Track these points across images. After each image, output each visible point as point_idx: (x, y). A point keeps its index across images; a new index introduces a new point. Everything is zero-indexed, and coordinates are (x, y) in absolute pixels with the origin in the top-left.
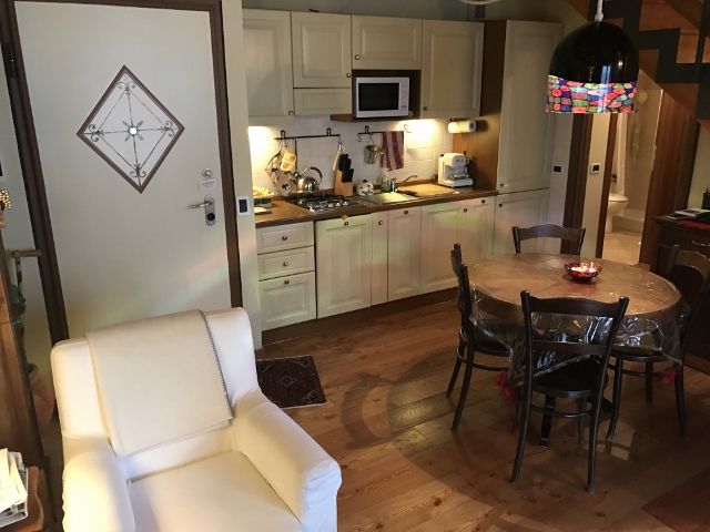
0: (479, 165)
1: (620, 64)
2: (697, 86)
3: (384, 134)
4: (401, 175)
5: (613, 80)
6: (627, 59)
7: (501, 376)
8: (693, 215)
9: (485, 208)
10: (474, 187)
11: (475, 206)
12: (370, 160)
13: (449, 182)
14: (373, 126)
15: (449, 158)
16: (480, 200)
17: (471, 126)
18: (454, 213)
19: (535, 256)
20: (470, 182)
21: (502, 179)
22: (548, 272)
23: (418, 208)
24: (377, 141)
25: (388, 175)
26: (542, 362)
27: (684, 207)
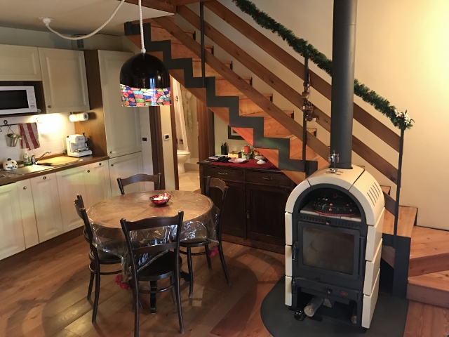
0: (95, 141)
1: (159, 77)
2: (205, 89)
3: (21, 126)
4: (38, 153)
5: (157, 87)
6: (162, 74)
7: (118, 277)
8: (217, 159)
9: (102, 168)
10: (93, 155)
11: (95, 168)
12: (12, 144)
13: (76, 154)
14: (10, 120)
15: (73, 138)
16: (98, 163)
17: (85, 116)
18: (81, 174)
19: (133, 195)
20: (90, 153)
21: (110, 149)
22: (141, 204)
23: (54, 174)
24: (16, 130)
25: (28, 154)
26: (141, 261)
27: (214, 154)
